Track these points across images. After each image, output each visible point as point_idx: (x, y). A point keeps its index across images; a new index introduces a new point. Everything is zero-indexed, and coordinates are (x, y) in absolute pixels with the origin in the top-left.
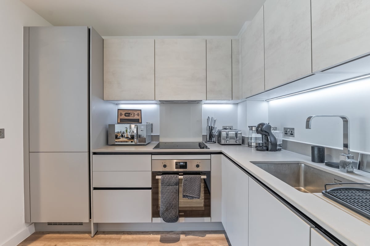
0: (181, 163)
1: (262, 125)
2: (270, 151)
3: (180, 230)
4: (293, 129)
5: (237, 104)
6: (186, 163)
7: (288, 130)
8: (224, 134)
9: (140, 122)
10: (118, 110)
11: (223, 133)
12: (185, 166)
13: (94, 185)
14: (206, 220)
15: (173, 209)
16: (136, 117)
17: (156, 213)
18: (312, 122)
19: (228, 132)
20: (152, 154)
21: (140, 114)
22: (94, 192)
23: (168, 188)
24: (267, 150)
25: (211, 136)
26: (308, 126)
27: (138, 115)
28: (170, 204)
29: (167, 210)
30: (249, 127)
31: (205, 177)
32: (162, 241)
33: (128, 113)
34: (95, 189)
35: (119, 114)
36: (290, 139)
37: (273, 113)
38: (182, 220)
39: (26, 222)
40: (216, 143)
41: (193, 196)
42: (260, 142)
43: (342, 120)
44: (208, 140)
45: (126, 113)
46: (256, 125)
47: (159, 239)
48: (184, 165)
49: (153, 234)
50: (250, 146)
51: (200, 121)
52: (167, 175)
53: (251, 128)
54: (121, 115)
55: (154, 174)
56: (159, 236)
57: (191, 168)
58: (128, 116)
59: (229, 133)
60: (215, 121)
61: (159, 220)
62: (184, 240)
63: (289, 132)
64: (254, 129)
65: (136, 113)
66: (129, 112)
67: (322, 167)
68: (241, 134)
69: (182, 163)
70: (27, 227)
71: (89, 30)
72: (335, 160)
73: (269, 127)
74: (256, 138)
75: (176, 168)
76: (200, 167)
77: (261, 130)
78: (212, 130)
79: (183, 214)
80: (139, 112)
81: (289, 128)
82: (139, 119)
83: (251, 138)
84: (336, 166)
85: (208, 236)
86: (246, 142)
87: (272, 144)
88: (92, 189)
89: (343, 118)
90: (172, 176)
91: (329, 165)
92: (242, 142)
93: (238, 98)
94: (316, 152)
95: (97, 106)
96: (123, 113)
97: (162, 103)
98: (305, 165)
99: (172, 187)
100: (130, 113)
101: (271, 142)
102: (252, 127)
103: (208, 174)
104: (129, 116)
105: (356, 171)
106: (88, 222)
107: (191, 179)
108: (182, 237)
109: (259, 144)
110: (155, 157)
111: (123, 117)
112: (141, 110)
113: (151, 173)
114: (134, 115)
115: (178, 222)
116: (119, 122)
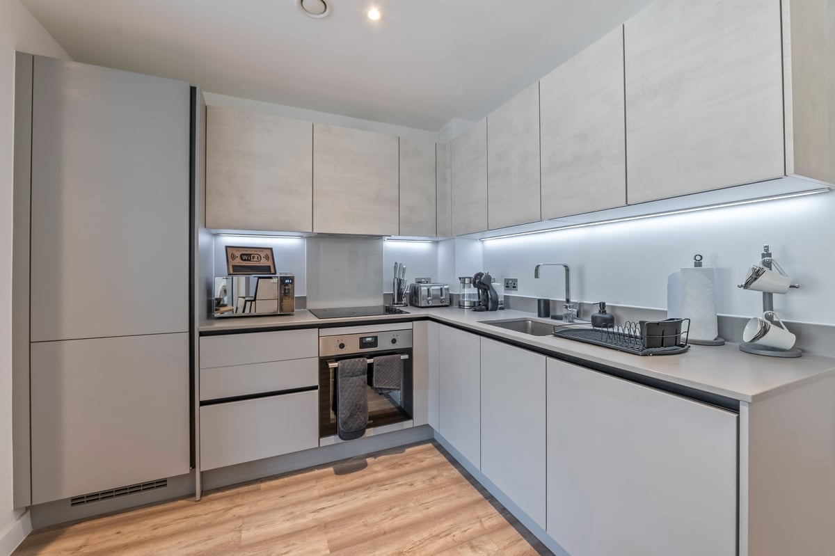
0: (367, 339)
1: (480, 275)
2: (491, 310)
3: (364, 453)
4: (516, 280)
5: (437, 242)
6: (376, 338)
7: (510, 282)
8: (424, 289)
9: (273, 271)
10: (227, 247)
11: (422, 288)
12: (375, 343)
14: (407, 424)
15: (360, 412)
16: (264, 262)
17: (327, 428)
18: (541, 271)
19: (431, 286)
20: (319, 328)
21: (270, 256)
22: (203, 410)
23: (351, 381)
24: (487, 309)
25: (400, 295)
26: (537, 276)
27: (267, 258)
28: (356, 405)
29: (352, 415)
30: (460, 278)
31: (406, 357)
32: (339, 472)
33: (247, 254)
34: (203, 403)
35: (229, 256)
36: (513, 294)
37: (489, 257)
38: (370, 432)
39: (16, 509)
40: (407, 306)
41: (390, 387)
42: (474, 300)
43: (564, 268)
44: (396, 302)
45: (244, 254)
46: (473, 276)
47: (333, 472)
48: (373, 341)
49: (318, 469)
50: (461, 306)
51: (379, 271)
52: (348, 360)
53: (462, 279)
54: (233, 257)
55: (324, 362)
56: (331, 469)
57: (384, 345)
58: (248, 260)
59: (432, 288)
60: (404, 269)
61: (332, 440)
62: (373, 464)
63: (511, 284)
64: (467, 281)
65: (263, 255)
66: (251, 253)
67: (548, 321)
68: (448, 289)
69: (370, 339)
70: (18, 520)
72: (559, 313)
73: (489, 278)
74: (470, 296)
75: (360, 348)
76: (397, 343)
77: (480, 283)
78: (399, 284)
79: (372, 422)
80: (269, 252)
81: (511, 279)
82: (270, 267)
83: (464, 295)
84: (560, 318)
85: (408, 450)
86: (455, 301)
87: (492, 302)
88: (197, 405)
89: (566, 266)
90: (357, 360)
91: (554, 318)
92: (451, 302)
93: (444, 234)
94: (542, 306)
95: (203, 239)
96: (238, 254)
98: (532, 321)
99: (358, 377)
100: (251, 255)
101: (491, 299)
102: (465, 278)
103: (409, 351)
104: (250, 260)
105: (576, 321)
106: (188, 472)
107: (386, 361)
108: (369, 460)
109: (475, 302)
110: (324, 332)
111: (238, 262)
112: (271, 249)
113: (317, 360)
114: (260, 258)
115: (364, 436)
116: (231, 272)
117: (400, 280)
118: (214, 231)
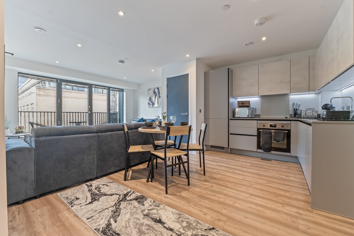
0: (273, 125)
1: (327, 105)
4: (350, 106)
5: (318, 94)
6: (276, 125)
8: (303, 112)
9: (249, 107)
10: (238, 101)
13: (230, 132)
14: (288, 154)
16: (247, 105)
17: (259, 147)
22: (230, 136)
23: (266, 135)
25: (296, 114)
27: (248, 103)
29: (265, 144)
31: (287, 132)
34: (230, 134)
38: (273, 152)
41: (280, 139)
44: (293, 116)
47: (260, 159)
49: (257, 158)
51: (288, 106)
54: (239, 104)
55: (258, 129)
57: (279, 127)
58: (243, 104)
61: (261, 151)
63: (348, 108)
65: (247, 103)
66: (244, 102)
68: (316, 112)
71: (228, 69)
75: (270, 127)
76: (284, 127)
77: (326, 108)
78: (296, 111)
79: (274, 149)
80: (249, 102)
81: (348, 106)
82: (249, 105)
88: (229, 134)
90: (268, 130)
93: (314, 90)
95: (232, 100)
96: (241, 103)
97: (262, 97)
99: (268, 135)
103: (289, 130)
106: (227, 147)
107: (279, 132)
108: (273, 160)
110: (258, 121)
111: (241, 105)
112: (249, 101)
113: (256, 129)
114: (246, 104)
115: (270, 153)
116: (239, 107)
117: (297, 109)
118: (236, 98)
